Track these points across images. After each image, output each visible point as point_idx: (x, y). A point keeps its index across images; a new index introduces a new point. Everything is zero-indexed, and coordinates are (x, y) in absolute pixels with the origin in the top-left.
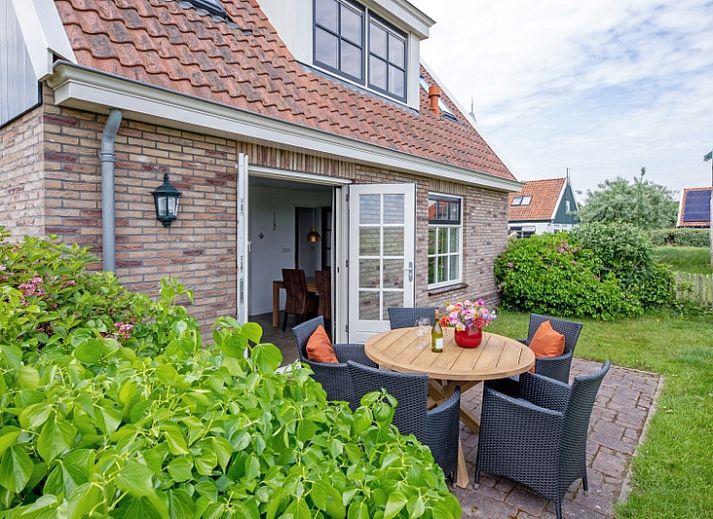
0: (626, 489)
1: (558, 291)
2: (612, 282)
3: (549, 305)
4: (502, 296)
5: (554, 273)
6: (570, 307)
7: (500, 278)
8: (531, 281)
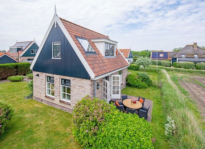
0: (151, 118)
1: (136, 84)
2: (144, 83)
3: (135, 86)
4: (127, 84)
5: (135, 81)
6: (138, 87)
7: (127, 81)
8: (132, 82)
